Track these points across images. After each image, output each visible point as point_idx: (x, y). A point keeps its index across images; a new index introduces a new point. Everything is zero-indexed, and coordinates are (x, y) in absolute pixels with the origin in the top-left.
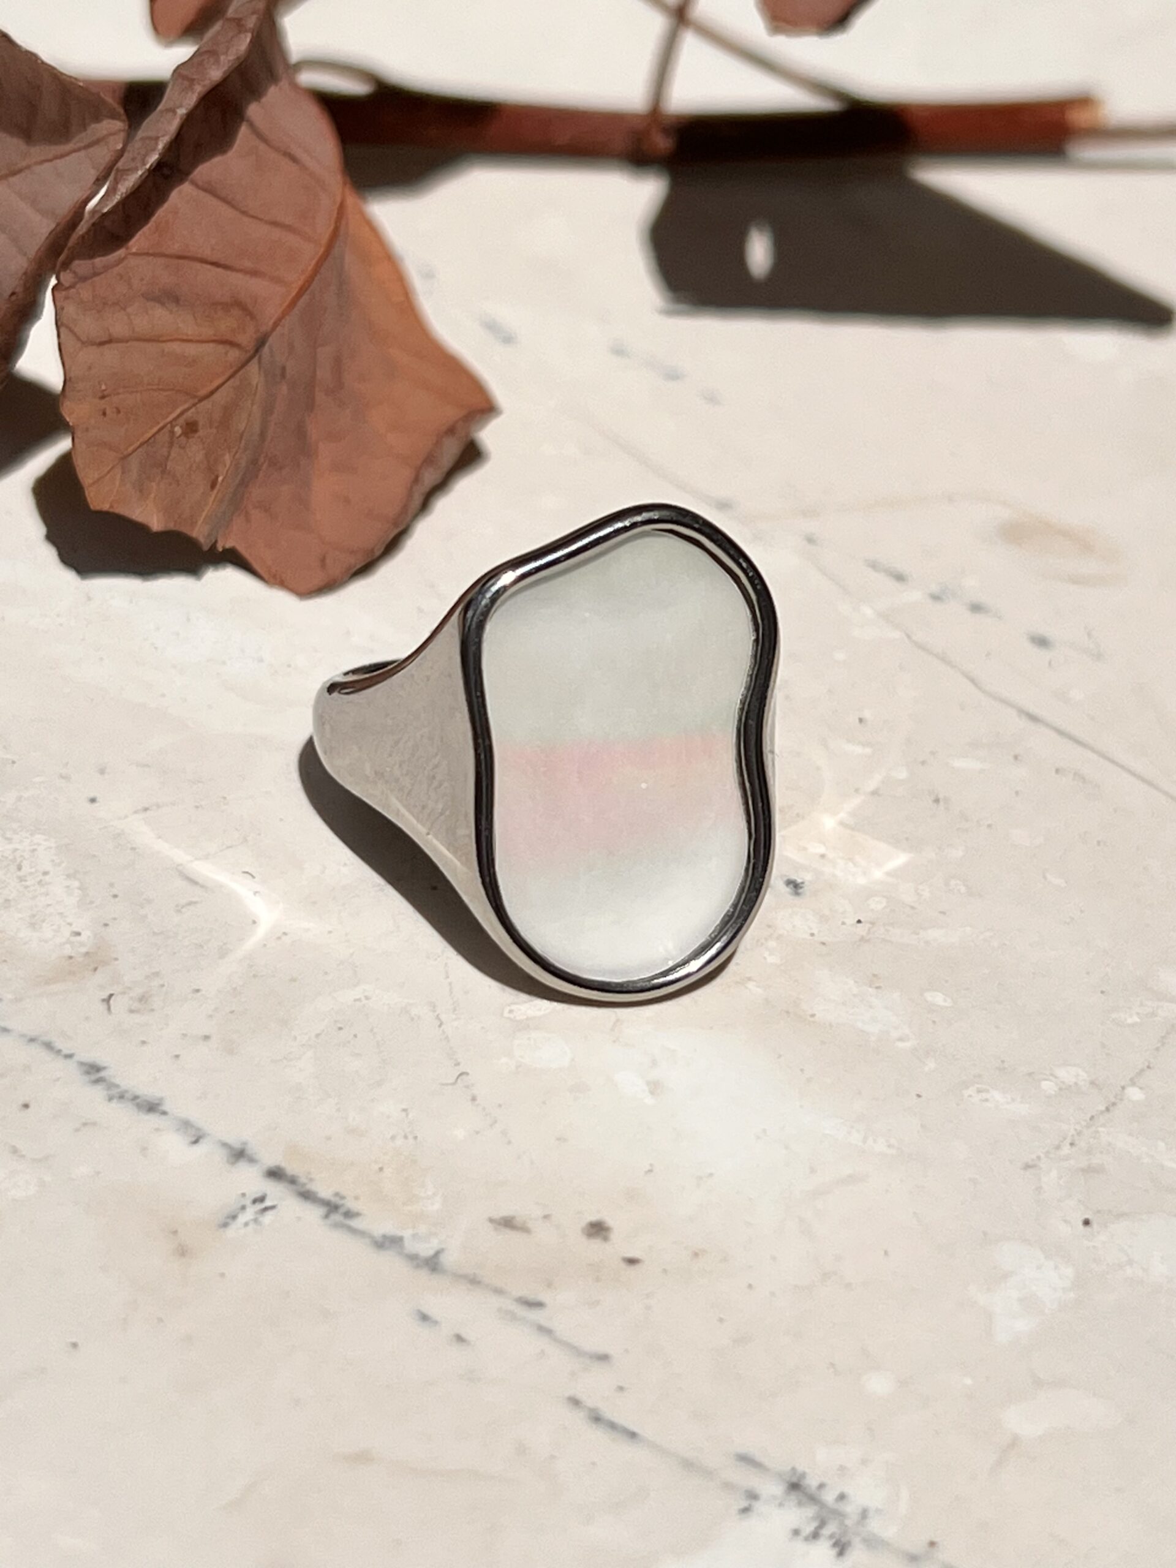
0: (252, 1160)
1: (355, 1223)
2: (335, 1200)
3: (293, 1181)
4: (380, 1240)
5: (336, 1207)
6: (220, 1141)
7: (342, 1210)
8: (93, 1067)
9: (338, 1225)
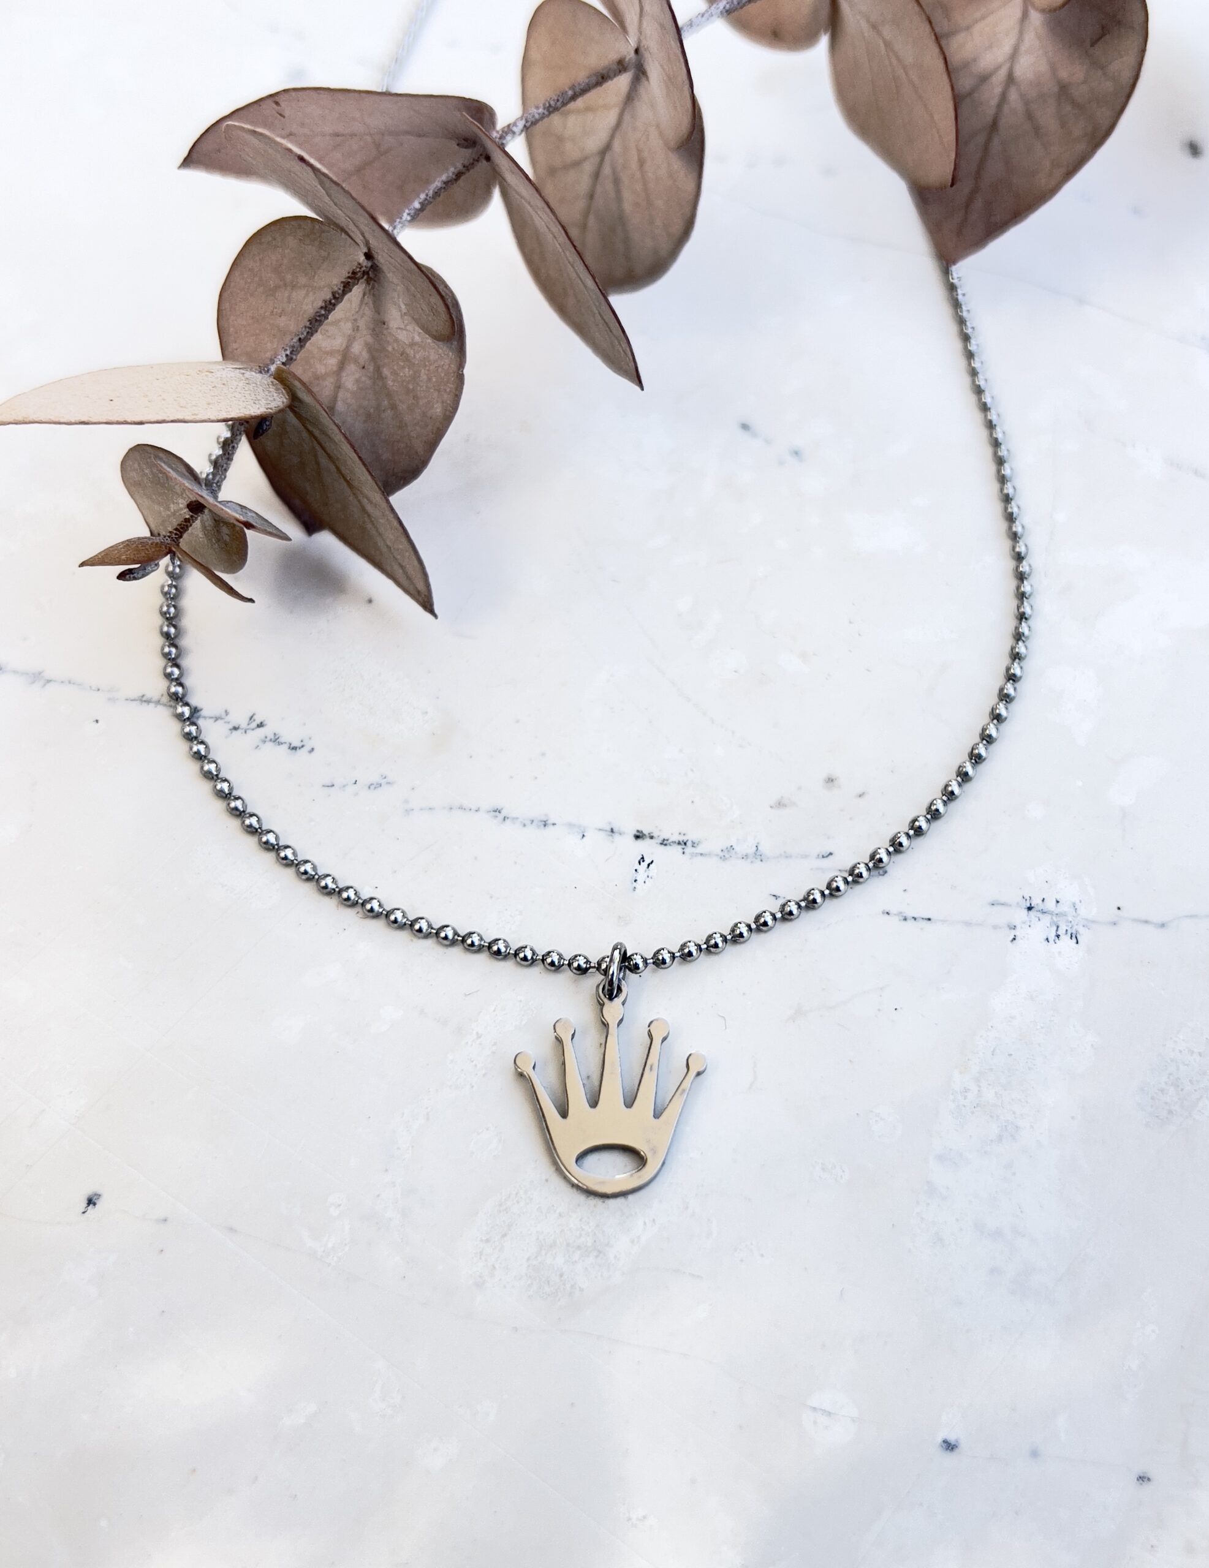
0: (621, 833)
2: (681, 838)
3: (652, 837)
4: (721, 854)
5: (685, 844)
6: (596, 829)
7: (689, 844)
8: (495, 811)
9: (693, 855)
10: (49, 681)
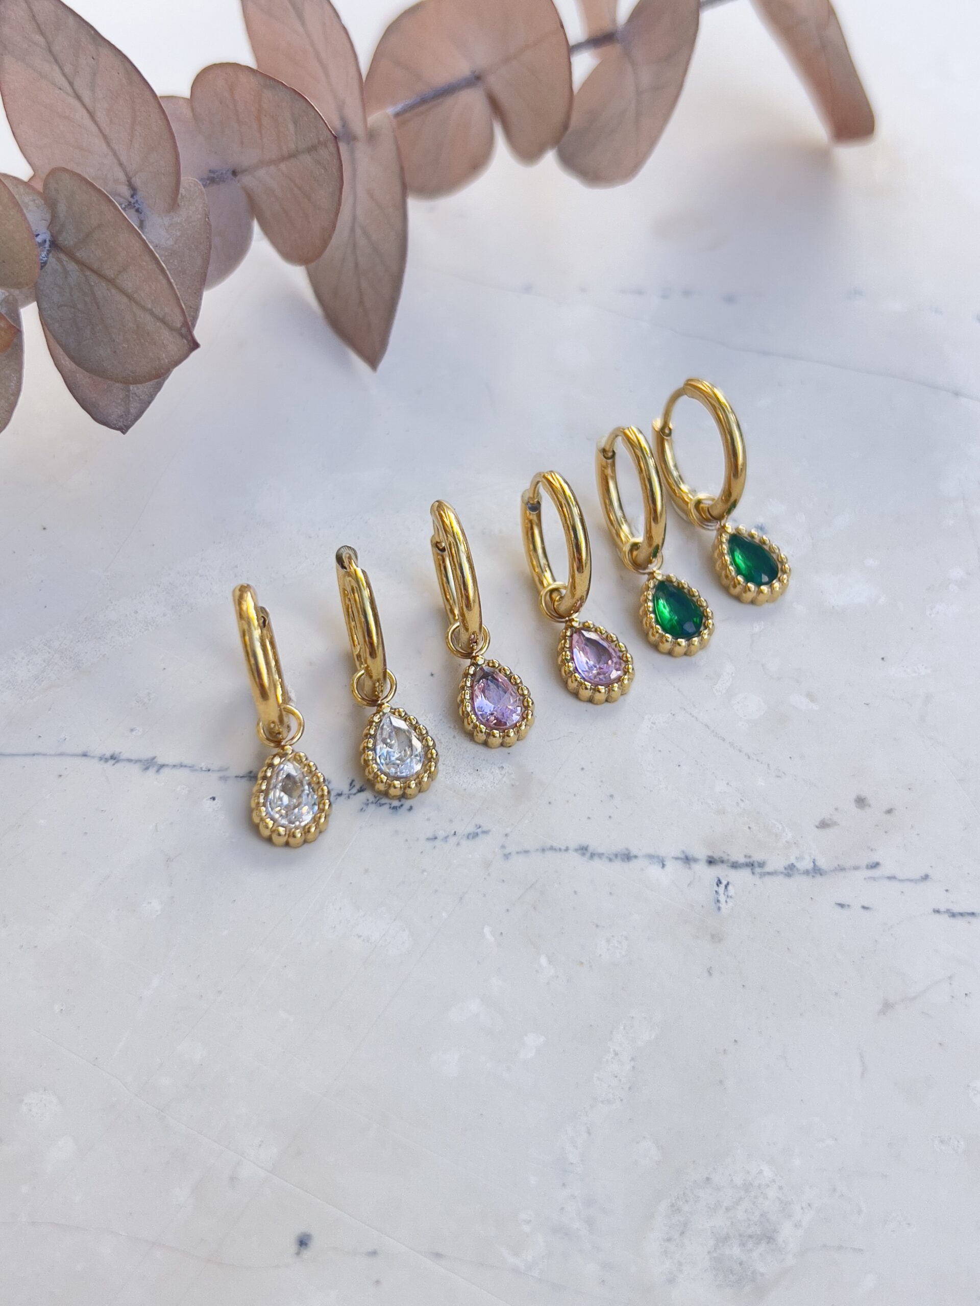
0: (695, 860)
1: (768, 868)
2: (748, 860)
3: (722, 862)
4: (786, 872)
5: (753, 865)
6: (673, 858)
7: (756, 864)
8: (582, 849)
9: (762, 875)
10: (162, 766)
